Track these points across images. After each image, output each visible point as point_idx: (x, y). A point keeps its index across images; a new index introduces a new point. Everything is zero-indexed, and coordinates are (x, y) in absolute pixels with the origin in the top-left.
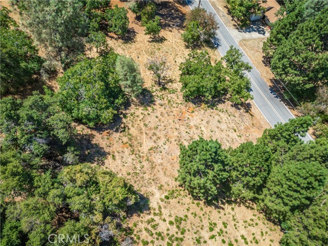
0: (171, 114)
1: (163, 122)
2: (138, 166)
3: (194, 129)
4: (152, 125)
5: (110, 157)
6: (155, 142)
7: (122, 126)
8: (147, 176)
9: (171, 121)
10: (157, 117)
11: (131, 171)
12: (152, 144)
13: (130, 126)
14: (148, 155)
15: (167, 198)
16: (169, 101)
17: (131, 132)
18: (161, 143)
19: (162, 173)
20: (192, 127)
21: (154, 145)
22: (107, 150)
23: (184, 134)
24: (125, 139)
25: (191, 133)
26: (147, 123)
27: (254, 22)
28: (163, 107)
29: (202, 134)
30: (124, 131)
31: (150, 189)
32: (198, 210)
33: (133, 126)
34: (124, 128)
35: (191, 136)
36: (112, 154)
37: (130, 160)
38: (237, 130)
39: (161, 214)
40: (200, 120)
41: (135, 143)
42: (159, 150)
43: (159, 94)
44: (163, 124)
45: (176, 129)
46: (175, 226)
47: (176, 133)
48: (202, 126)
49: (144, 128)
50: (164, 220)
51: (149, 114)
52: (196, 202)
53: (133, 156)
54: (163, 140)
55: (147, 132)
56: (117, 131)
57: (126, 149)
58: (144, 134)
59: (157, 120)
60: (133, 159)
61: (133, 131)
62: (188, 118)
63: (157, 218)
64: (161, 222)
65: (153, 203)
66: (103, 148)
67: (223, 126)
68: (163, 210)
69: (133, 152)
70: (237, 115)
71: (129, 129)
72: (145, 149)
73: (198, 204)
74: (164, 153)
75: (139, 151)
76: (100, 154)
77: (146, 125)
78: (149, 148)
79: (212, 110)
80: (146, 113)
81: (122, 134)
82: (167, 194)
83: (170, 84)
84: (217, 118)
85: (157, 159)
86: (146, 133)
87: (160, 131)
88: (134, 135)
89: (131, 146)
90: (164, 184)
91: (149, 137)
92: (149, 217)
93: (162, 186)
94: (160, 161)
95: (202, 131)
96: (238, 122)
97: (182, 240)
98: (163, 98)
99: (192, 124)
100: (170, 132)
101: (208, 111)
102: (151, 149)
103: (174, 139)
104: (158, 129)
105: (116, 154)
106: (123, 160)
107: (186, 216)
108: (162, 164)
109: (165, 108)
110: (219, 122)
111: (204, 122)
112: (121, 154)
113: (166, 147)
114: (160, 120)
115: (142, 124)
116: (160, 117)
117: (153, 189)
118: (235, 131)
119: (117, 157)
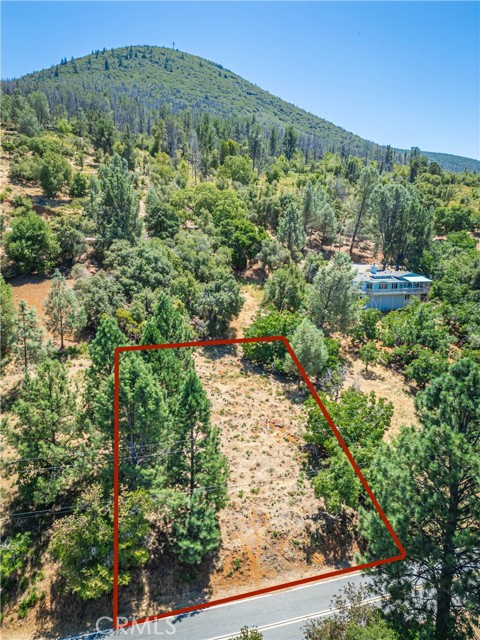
0: (276, 415)
4: (253, 395)
5: (208, 360)
6: (227, 392)
7: (249, 373)
9: (263, 412)
10: (267, 401)
12: (224, 390)
13: (251, 378)
14: (210, 386)
22: (218, 361)
23: (242, 422)
24: (231, 374)
35: (239, 427)
38: (255, 496)
40: (270, 444)
41: (226, 380)
42: (216, 394)
44: (256, 404)
45: (249, 414)
48: (258, 443)
51: (271, 394)
54: (232, 400)
61: (242, 380)
62: (272, 432)
66: (220, 359)
67: (261, 475)
70: (295, 509)
71: (245, 377)
72: (218, 385)
74: (212, 397)
75: (215, 382)
76: (212, 356)
77: (253, 390)
79: (297, 468)
81: (237, 372)
84: (281, 471)
86: (239, 388)
88: (237, 380)
89: (222, 377)
91: (235, 389)
95: (248, 441)
96: (277, 506)
98: (305, 413)
99: (262, 434)
100: (243, 408)
101: (294, 463)
102: (217, 389)
103: (232, 410)
104: (247, 399)
105: (211, 365)
106: (204, 367)
109: (286, 411)
110: (271, 471)
111: (267, 449)
113: (220, 400)
116: (269, 404)
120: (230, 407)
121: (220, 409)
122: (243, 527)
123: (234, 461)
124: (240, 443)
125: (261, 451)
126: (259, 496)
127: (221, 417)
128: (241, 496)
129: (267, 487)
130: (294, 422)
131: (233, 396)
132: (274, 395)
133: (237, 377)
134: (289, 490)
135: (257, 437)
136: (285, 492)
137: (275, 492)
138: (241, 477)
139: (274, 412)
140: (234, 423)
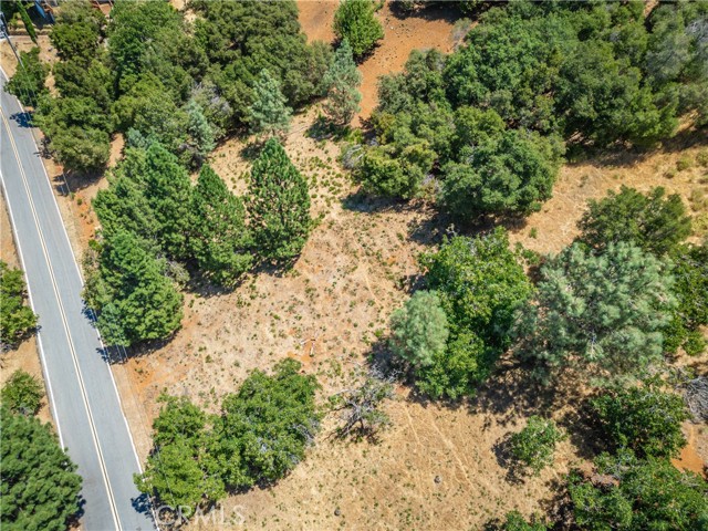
0: (331, 344)
1: (343, 321)
2: (365, 239)
3: (287, 330)
5: (405, 235)
6: (350, 281)
8: (351, 231)
9: (330, 329)
10: (355, 326)
11: (373, 229)
12: (354, 276)
13: (396, 293)
14: (356, 260)
15: (322, 216)
16: (337, 372)
17: (391, 283)
18: (341, 283)
19: (333, 244)
20: (291, 333)
22: (413, 244)
24: (395, 269)
25: (292, 320)
26: (371, 309)
28: (348, 352)
29: (273, 325)
30: (401, 280)
31: (344, 218)
33: (391, 294)
34: (403, 286)
36: (405, 241)
37: (378, 242)
38: (204, 361)
39: (327, 201)
40: (275, 352)
41: (379, 270)
42: (342, 272)
44: (343, 316)
45: (318, 316)
47: (318, 307)
48: (272, 341)
50: (322, 196)
51: (371, 325)
53: (376, 249)
54: (338, 289)
55: (366, 291)
56: (413, 278)
57: (389, 255)
58: (369, 287)
59: (354, 321)
60: (374, 244)
61: (388, 286)
62: (297, 348)
63: (330, 195)
64: (326, 194)
65: (337, 207)
66: (419, 245)
67: (230, 358)
68: (325, 204)
69: (379, 256)
71: (395, 287)
72: (363, 268)
74: (334, 270)
75: (370, 261)
76: (419, 235)
77: (371, 303)
78: (357, 270)
80: (377, 326)
81: (403, 275)
82: (323, 220)
83: (342, 424)
84: (240, 374)
85: (343, 260)
86: (367, 289)
87: (345, 303)
88: (384, 281)
89: (384, 264)
90: (329, 231)
91: (362, 286)
92: (339, 195)
93: (330, 227)
94: (338, 258)
95: (273, 331)
96: (197, 383)
98: (351, 374)
99: (291, 339)
100: (329, 307)
102: (353, 270)
103: (320, 297)
104: (349, 304)
105: (399, 243)
106: (386, 239)
108: (335, 255)
109: (344, 351)
110: (237, 365)
111: (267, 350)
112: (392, 246)
113: (332, 280)
114: (349, 321)
115: (378, 303)
117: (340, 220)
118: (208, 357)
119: (396, 238)
120: (323, 295)
121: (316, 287)
122: (171, 363)
123: (241, 329)
124: (268, 324)
125: (262, 346)
126: (205, 365)
127: (303, 292)
128: (201, 350)
129: (218, 367)
130: (328, 365)
131: (345, 289)
132: (371, 329)
133: (391, 278)
134: (217, 389)
135: (283, 336)
136: (215, 385)
137: (213, 377)
138: (224, 343)
139: (335, 339)
140: (298, 309)
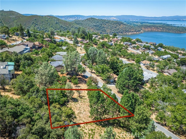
0: (85, 104)
4: (78, 107)
16: (84, 101)
18: (82, 111)
19: (84, 119)
21: (80, 112)
26: (76, 106)
27: (112, 82)
32: (99, 128)
42: (82, 113)
43: (80, 99)
46: (91, 131)
49: (75, 108)
50: (86, 129)
51: (77, 104)
52: (98, 126)
55: (77, 109)
68: (85, 127)
73: (99, 127)
74: (84, 114)
78: (78, 113)
80: (75, 104)
83: (84, 97)
85: (81, 115)
87: (81, 108)
92: (80, 129)
93: (84, 121)
97: (94, 135)
98: (82, 101)
100: (85, 109)
107: (95, 129)
108: (83, 117)
109: (82, 103)
113: (84, 112)
116: (81, 105)
117: (81, 122)
